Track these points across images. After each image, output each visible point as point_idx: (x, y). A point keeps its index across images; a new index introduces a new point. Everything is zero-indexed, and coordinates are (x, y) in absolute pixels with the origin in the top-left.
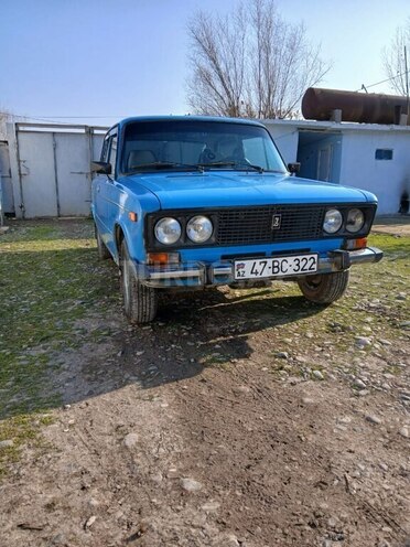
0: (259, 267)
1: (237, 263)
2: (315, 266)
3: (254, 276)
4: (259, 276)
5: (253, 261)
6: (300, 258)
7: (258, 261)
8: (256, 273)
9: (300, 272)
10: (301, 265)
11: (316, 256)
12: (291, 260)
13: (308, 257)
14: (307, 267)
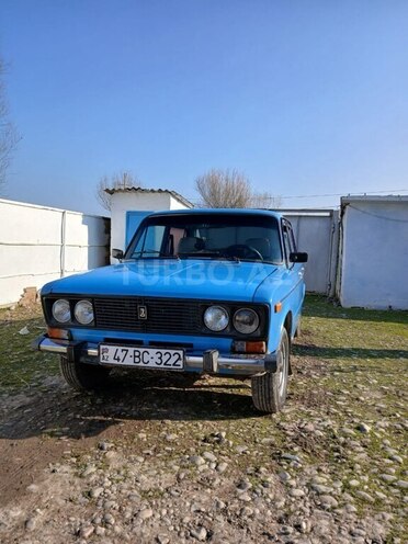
0: (121, 355)
1: (102, 347)
2: (180, 363)
3: (116, 362)
4: (120, 363)
5: (116, 348)
6: (163, 351)
7: (120, 348)
8: (118, 359)
9: (162, 366)
10: (165, 359)
11: (181, 352)
12: (153, 352)
13: (172, 352)
14: (171, 362)
